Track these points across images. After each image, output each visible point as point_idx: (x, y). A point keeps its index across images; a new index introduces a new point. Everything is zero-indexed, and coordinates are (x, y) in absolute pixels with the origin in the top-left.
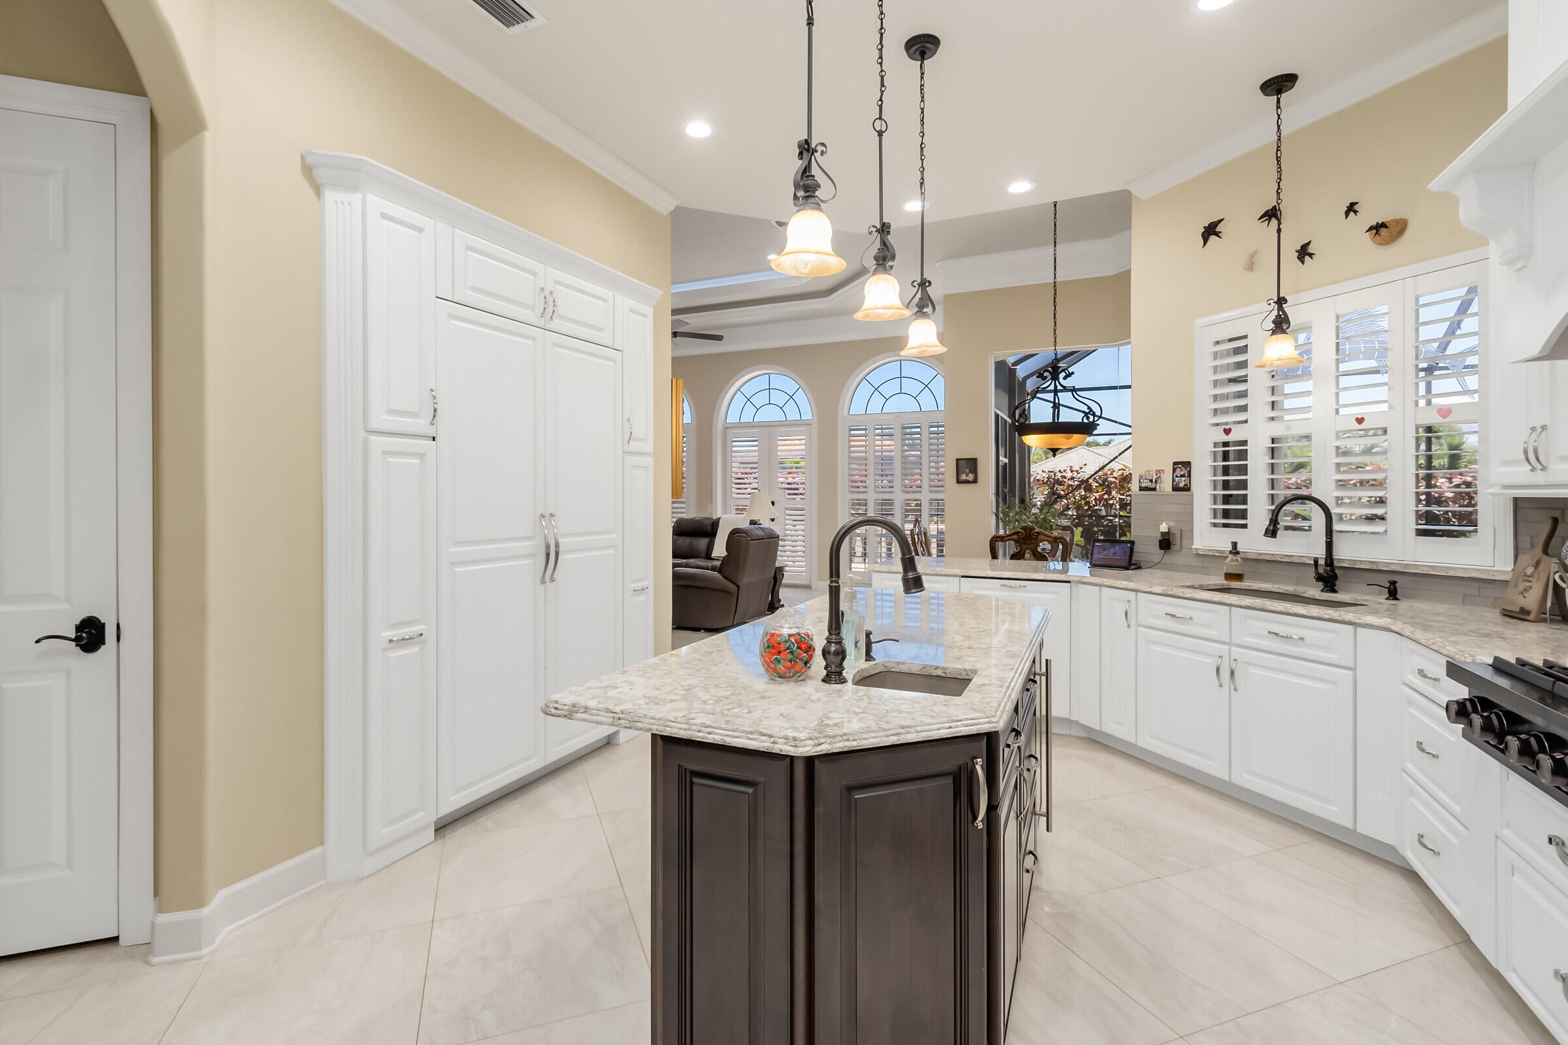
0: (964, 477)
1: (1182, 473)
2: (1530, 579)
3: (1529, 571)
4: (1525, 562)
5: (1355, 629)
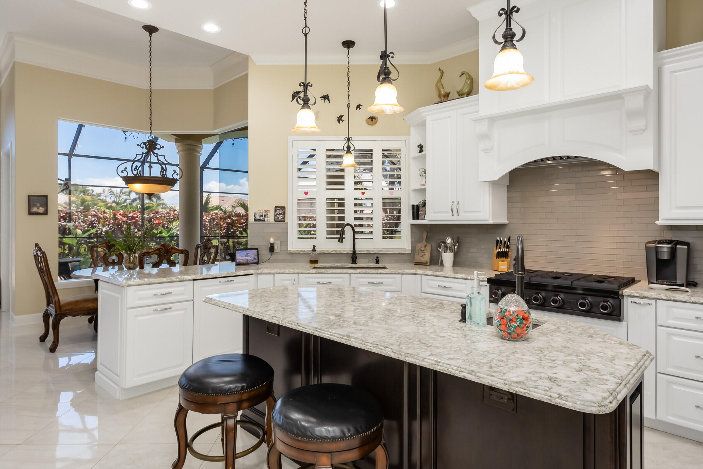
0: (35, 210)
2: (424, 251)
3: (423, 249)
4: (420, 246)
5: (402, 276)
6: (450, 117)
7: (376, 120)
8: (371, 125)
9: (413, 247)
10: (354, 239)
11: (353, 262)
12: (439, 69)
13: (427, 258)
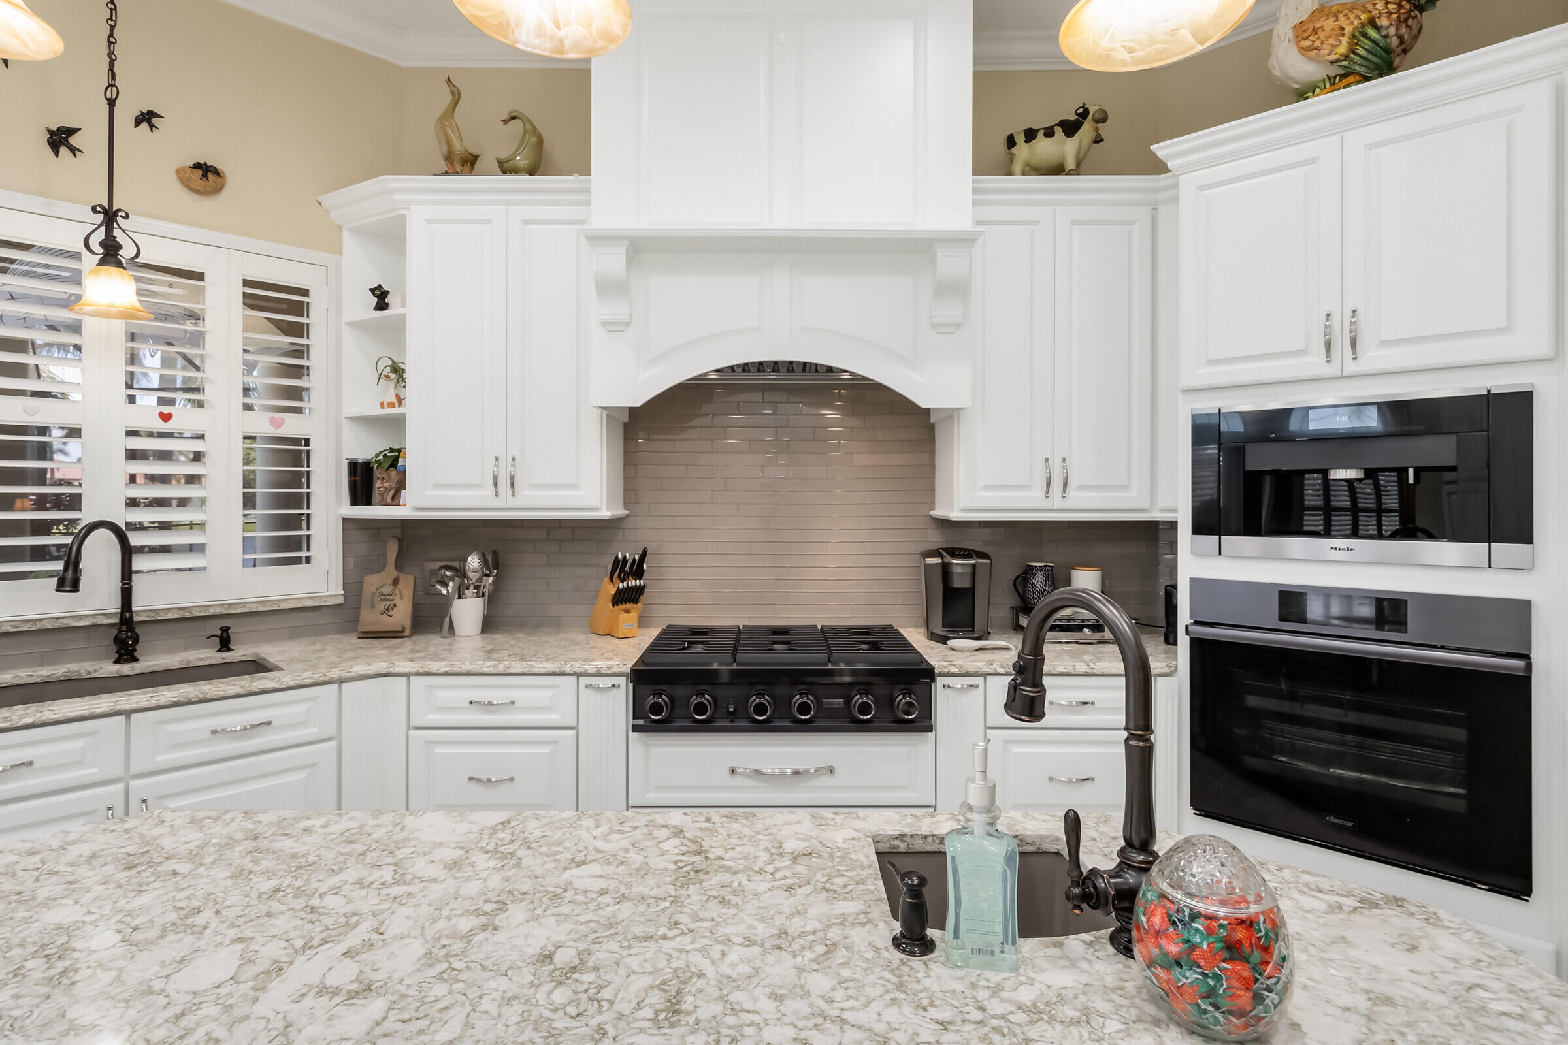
2: (391, 598)
3: (387, 590)
4: (373, 582)
5: (340, 686)
6: (488, 222)
7: (219, 180)
8: (197, 192)
9: (352, 586)
10: (127, 573)
11: (121, 656)
12: (449, 79)
13: (402, 614)
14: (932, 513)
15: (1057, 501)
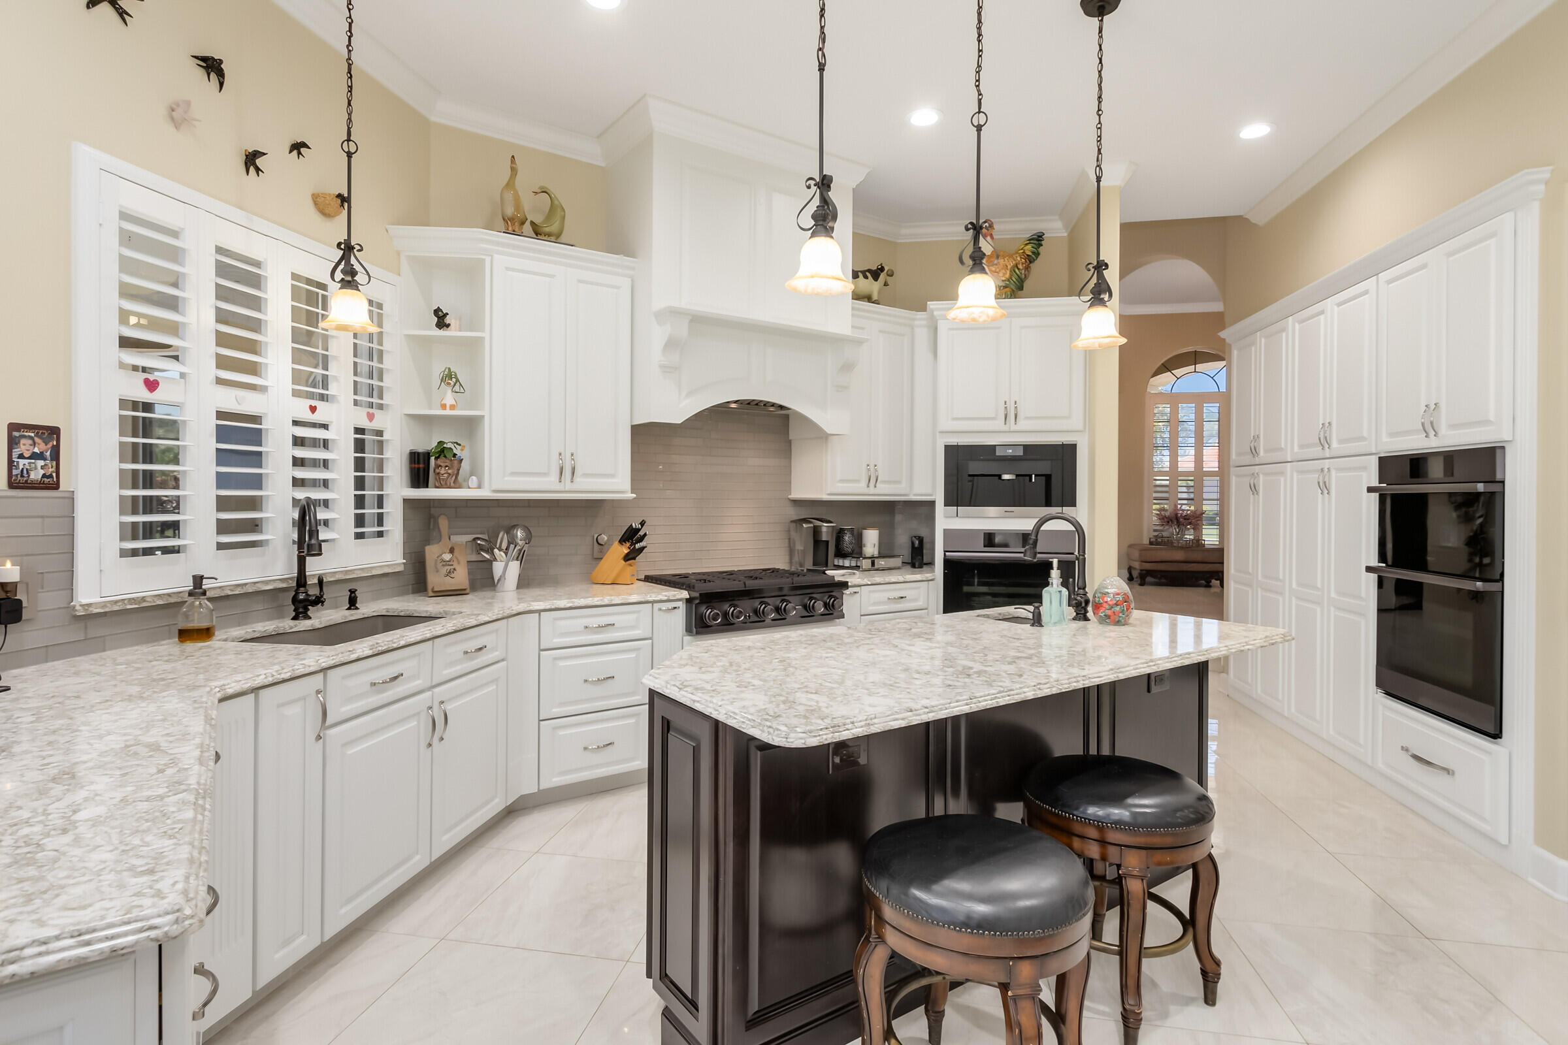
1: (36, 450)
2: (450, 563)
3: (446, 557)
4: (434, 550)
9: (412, 557)
11: (297, 614)
12: (512, 154)
13: (461, 577)
14: (790, 497)
15: (872, 490)
